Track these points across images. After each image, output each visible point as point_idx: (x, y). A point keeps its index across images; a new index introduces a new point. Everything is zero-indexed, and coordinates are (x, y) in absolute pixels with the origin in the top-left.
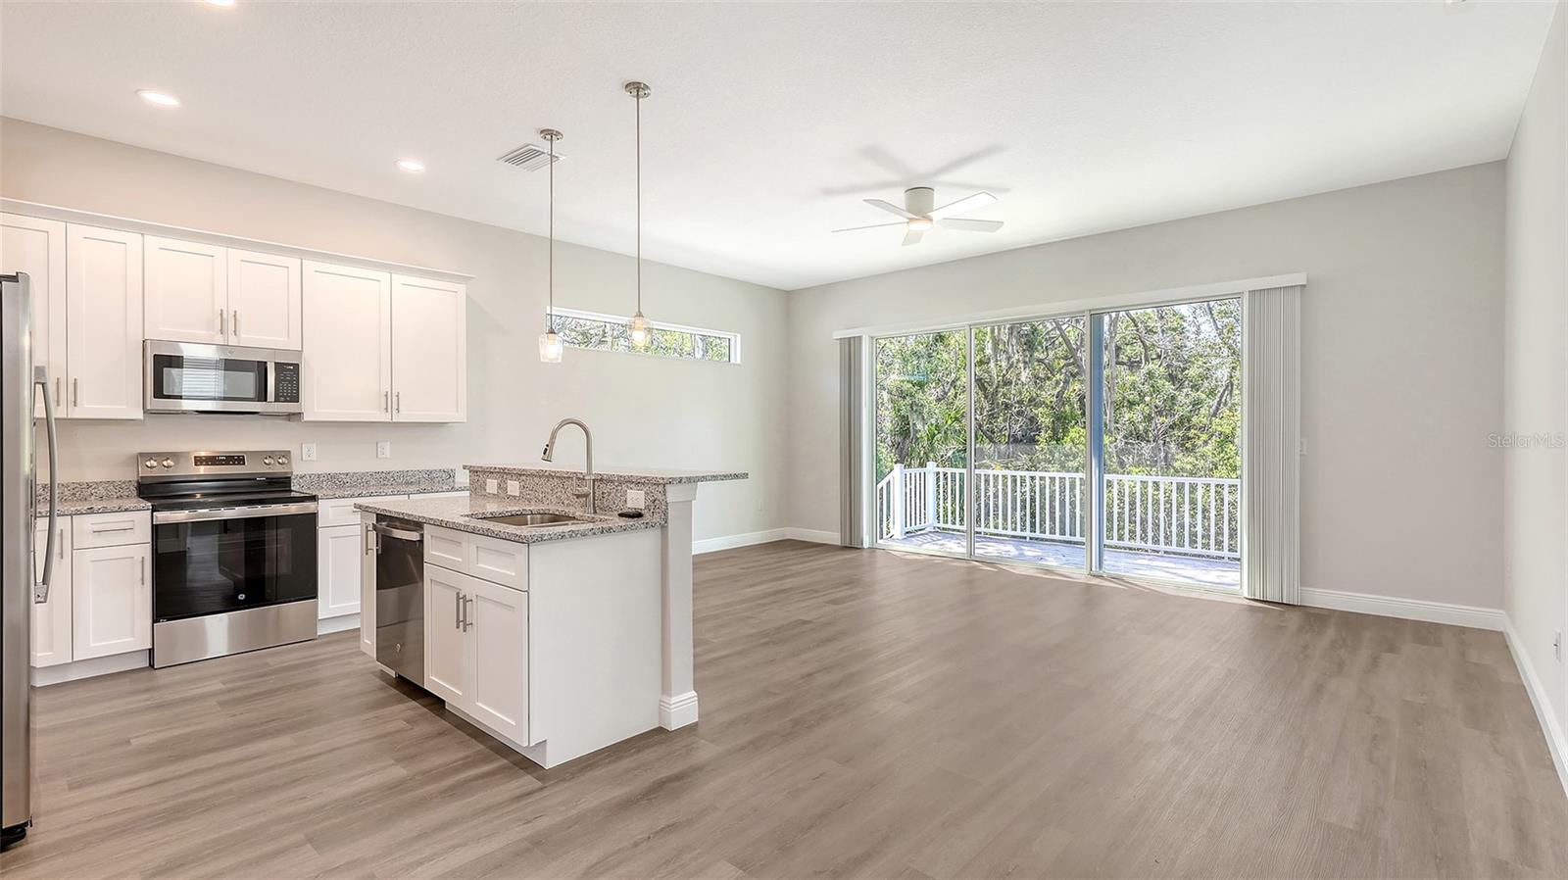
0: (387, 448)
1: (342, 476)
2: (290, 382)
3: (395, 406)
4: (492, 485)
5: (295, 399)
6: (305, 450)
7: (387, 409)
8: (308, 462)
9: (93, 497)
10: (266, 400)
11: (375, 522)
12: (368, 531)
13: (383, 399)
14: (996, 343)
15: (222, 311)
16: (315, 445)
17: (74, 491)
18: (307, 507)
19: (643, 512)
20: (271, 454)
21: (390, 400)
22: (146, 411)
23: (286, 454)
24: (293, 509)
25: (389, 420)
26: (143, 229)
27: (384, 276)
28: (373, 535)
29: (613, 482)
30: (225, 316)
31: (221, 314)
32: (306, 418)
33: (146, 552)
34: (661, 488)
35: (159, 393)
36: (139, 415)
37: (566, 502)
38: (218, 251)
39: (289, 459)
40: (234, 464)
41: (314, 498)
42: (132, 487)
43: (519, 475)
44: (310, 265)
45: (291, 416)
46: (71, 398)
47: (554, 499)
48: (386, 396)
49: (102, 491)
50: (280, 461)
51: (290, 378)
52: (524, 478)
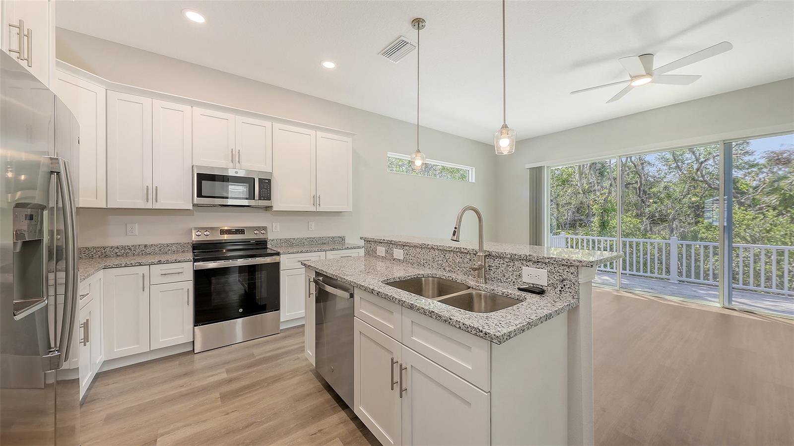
0: (313, 225)
1: (292, 240)
2: (267, 189)
3: (318, 203)
4: (381, 250)
5: (269, 198)
6: (274, 226)
7: (314, 204)
8: (275, 233)
9: (170, 252)
10: (254, 199)
11: (314, 277)
12: (310, 282)
13: (312, 199)
14: (581, 174)
15: (232, 149)
16: (279, 224)
17: (160, 248)
18: (275, 259)
19: (545, 288)
20: (258, 228)
21: (316, 200)
22: (194, 205)
23: (265, 228)
24: (268, 260)
25: (315, 211)
26: (193, 103)
27: (312, 132)
28: (313, 285)
29: (503, 258)
30: (234, 153)
31: (232, 152)
32: (274, 209)
33: (190, 286)
34: (572, 270)
35: (200, 195)
36: (191, 207)
37: (447, 269)
38: (230, 116)
39: (266, 231)
40: (239, 234)
41: (278, 254)
42: (189, 246)
43: (403, 246)
44: (277, 125)
45: (268, 208)
46: (154, 197)
47: (435, 265)
48: (314, 197)
49: (174, 248)
50: (262, 232)
51: (266, 185)
52: (407, 248)
